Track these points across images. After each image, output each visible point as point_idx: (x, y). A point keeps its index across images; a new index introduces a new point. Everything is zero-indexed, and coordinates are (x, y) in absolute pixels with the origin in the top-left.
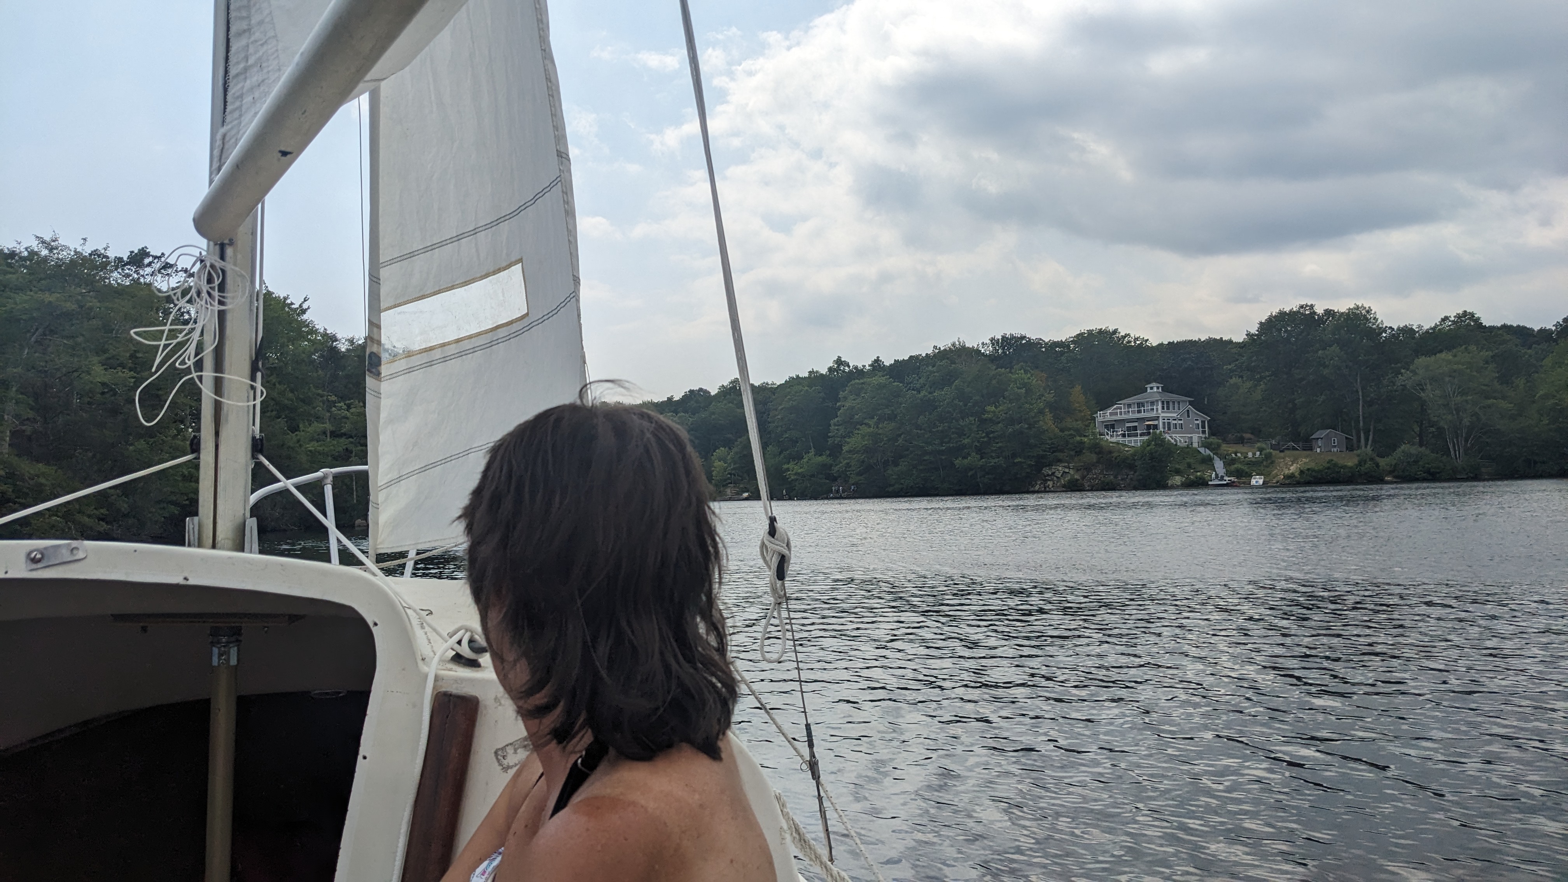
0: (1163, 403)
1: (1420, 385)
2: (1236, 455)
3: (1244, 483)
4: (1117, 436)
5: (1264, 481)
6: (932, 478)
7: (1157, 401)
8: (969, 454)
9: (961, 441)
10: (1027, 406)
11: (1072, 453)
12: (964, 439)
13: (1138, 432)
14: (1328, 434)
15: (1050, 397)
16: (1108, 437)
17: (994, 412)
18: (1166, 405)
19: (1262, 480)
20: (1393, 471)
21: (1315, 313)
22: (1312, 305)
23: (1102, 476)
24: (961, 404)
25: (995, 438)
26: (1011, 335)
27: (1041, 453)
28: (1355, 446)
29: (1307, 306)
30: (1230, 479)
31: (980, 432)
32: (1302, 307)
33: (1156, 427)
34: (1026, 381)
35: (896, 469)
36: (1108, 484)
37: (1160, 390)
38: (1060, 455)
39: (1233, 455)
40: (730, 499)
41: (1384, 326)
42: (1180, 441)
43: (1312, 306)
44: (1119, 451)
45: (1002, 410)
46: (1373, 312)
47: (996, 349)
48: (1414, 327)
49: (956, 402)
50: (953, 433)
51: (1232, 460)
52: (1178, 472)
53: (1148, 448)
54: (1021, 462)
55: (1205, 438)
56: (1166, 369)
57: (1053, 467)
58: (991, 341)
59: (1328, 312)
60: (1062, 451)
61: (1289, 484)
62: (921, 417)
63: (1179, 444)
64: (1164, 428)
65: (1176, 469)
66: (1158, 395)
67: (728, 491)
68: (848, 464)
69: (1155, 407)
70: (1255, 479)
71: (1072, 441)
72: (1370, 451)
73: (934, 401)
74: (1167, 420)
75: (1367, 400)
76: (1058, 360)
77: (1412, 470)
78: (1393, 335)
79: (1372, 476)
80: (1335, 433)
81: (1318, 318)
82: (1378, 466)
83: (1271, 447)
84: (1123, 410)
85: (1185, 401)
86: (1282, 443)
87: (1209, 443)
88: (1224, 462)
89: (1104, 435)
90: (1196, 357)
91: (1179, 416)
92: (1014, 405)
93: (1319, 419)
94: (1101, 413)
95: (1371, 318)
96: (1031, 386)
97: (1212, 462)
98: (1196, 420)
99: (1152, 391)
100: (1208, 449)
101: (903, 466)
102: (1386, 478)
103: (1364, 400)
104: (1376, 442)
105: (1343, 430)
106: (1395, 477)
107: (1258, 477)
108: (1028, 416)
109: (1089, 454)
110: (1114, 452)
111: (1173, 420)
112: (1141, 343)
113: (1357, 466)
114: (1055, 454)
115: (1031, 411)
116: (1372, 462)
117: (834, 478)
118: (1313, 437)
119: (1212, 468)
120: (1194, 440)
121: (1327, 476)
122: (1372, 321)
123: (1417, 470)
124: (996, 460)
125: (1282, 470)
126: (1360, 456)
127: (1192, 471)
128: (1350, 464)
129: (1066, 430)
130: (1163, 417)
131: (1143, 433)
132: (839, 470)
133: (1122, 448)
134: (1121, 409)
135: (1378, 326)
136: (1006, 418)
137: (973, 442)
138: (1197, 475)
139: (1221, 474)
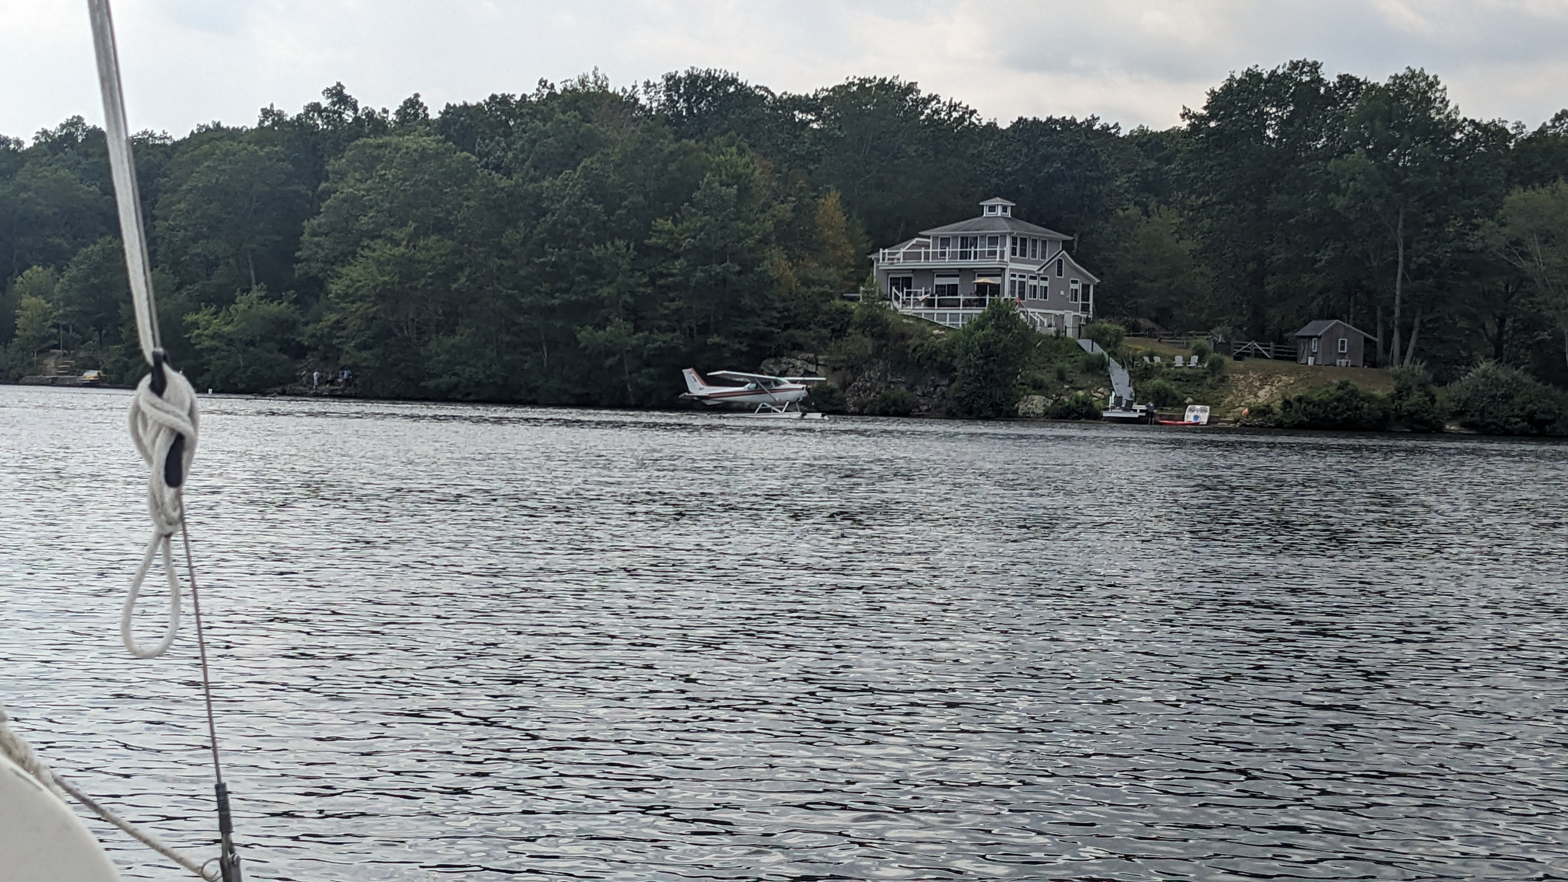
0: (1014, 242)
1: (1517, 243)
2: (1152, 360)
3: (1170, 418)
4: (917, 303)
5: (1210, 417)
6: (526, 366)
7: (1004, 236)
8: (608, 320)
9: (594, 290)
10: (741, 225)
11: (826, 332)
12: (601, 286)
13: (961, 297)
14: (1332, 328)
15: (784, 210)
16: (898, 305)
17: (670, 232)
18: (1021, 246)
19: (1207, 414)
20: (1461, 413)
21: (1320, 81)
22: (1315, 63)
23: (883, 385)
24: (599, 208)
25: (668, 287)
26: (708, 73)
27: (762, 327)
28: (1380, 355)
29: (1305, 64)
30: (1144, 407)
31: (638, 274)
32: (1294, 66)
33: (996, 289)
34: (740, 170)
35: (448, 341)
36: (895, 403)
37: (1009, 214)
38: (799, 335)
39: (1146, 359)
40: (53, 383)
41: (1460, 118)
42: (1042, 323)
43: (1315, 66)
44: (922, 335)
45: (688, 230)
46: (1440, 87)
47: (672, 101)
48: (1509, 127)
49: (589, 204)
50: (580, 271)
51: (1146, 369)
52: (1039, 387)
53: (980, 334)
54: (718, 345)
55: (1087, 319)
56: (1010, 174)
57: (784, 360)
58: (665, 81)
59: (1347, 81)
60: (804, 326)
61: (1261, 426)
62: (509, 231)
63: (1038, 328)
64: (1012, 293)
65: (1035, 381)
66: (1004, 222)
67: (50, 363)
68: (338, 322)
69: (998, 249)
70: (1192, 410)
71: (825, 307)
72: (1420, 369)
73: (539, 198)
74: (1021, 276)
75: (1413, 266)
76: (797, 137)
77: (1500, 415)
78: (1476, 138)
79: (1421, 421)
80: (1345, 327)
81: (1326, 91)
82: (1433, 400)
83: (1217, 347)
84: (931, 250)
85: (1056, 241)
86: (1234, 341)
87: (1098, 330)
88: (1130, 372)
89: (890, 300)
90: (1071, 154)
91: (1042, 272)
92: (712, 220)
93: (1313, 298)
94: (884, 254)
95: (1435, 100)
96: (750, 181)
97: (1106, 370)
98: (1073, 282)
99: (992, 214)
100: (1099, 342)
101: (463, 336)
102: (1447, 427)
103: (1406, 267)
104: (1418, 352)
105: (1358, 322)
106: (1464, 425)
107: (1198, 407)
108: (739, 246)
109: (859, 336)
110: (911, 337)
111: (1032, 278)
112: (961, 116)
113: (1393, 398)
114: (791, 331)
115: (746, 237)
116: (1422, 393)
117: (300, 352)
118: (1300, 333)
119: (1107, 383)
120: (1069, 321)
121: (1335, 415)
122: (1437, 105)
123: (1511, 413)
124: (668, 337)
125: (1242, 396)
126: (1397, 377)
127: (1066, 386)
128: (1379, 393)
129: (813, 282)
130: (1011, 270)
131: (969, 300)
132: (313, 336)
133: (929, 329)
134: (928, 247)
135: (1448, 116)
136: (694, 246)
137: (620, 294)
138: (1077, 397)
139: (1126, 397)
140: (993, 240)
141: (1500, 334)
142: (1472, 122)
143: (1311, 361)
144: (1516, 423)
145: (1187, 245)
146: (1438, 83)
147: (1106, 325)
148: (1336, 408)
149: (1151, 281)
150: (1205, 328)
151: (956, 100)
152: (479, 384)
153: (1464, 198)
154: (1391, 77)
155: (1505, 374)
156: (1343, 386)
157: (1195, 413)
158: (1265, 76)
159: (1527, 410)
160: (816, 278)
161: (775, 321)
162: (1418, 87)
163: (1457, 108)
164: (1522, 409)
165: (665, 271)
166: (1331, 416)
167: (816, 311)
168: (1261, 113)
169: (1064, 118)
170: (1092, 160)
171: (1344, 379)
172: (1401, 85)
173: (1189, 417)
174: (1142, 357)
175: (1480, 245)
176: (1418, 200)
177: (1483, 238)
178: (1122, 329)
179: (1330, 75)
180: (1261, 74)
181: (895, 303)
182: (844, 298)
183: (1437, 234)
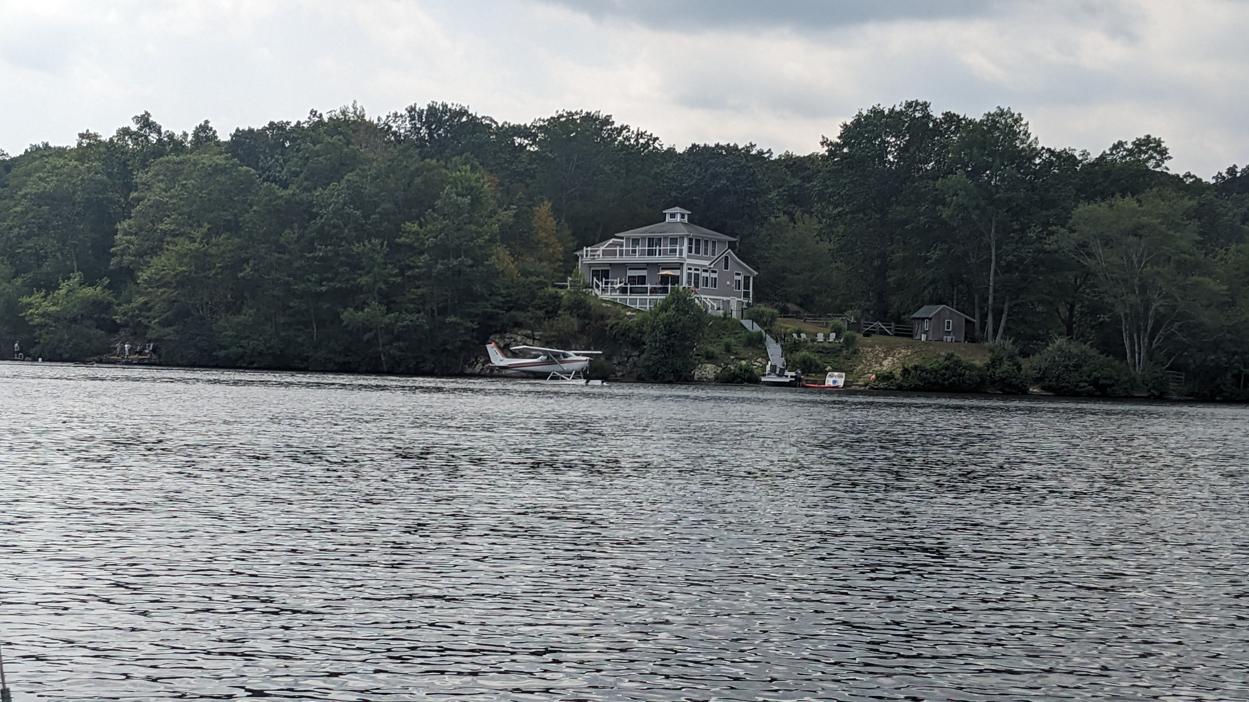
0: (690, 242)
1: (1084, 245)
2: (799, 336)
3: (814, 382)
4: (613, 290)
5: (845, 382)
6: (300, 340)
7: (682, 238)
8: (365, 303)
9: (355, 280)
10: (473, 227)
11: (540, 313)
12: (361, 275)
13: (649, 286)
14: (940, 312)
15: (507, 216)
16: (598, 292)
17: (416, 233)
18: (696, 245)
19: (843, 379)
20: (1041, 379)
21: (929, 117)
22: (925, 103)
24: (358, 213)
25: (415, 277)
26: (445, 106)
27: (490, 310)
28: (978, 333)
29: (917, 104)
30: (793, 374)
31: (390, 266)
32: (909, 105)
33: (676, 280)
34: (473, 184)
35: (236, 319)
37: (686, 220)
38: (520, 316)
39: (795, 335)
41: (1039, 147)
42: (713, 307)
43: (925, 105)
44: (617, 315)
45: (431, 231)
46: (1023, 122)
47: (417, 128)
48: (1077, 154)
49: (350, 210)
50: (342, 264)
51: (795, 343)
52: (710, 357)
53: (663, 315)
54: (455, 323)
55: (748, 304)
56: (686, 188)
57: (508, 335)
58: (410, 112)
59: (950, 117)
60: (523, 308)
61: (886, 389)
62: (287, 231)
63: (710, 311)
64: (689, 283)
65: (707, 353)
66: (682, 226)
68: (146, 303)
69: (678, 248)
70: (831, 376)
71: (540, 293)
72: (1008, 344)
73: (311, 205)
74: (695, 270)
75: (1003, 263)
76: (516, 158)
77: (1072, 380)
78: (1051, 163)
79: (1010, 385)
80: (951, 311)
81: (934, 125)
82: (1019, 369)
83: (850, 326)
84: (624, 248)
85: (724, 242)
86: (863, 321)
87: (757, 312)
88: (782, 346)
89: (592, 288)
90: (734, 173)
91: (712, 266)
92: (450, 224)
93: (925, 288)
94: (587, 251)
95: (1020, 132)
96: (480, 193)
97: (764, 344)
98: (737, 274)
99: (673, 220)
100: (757, 322)
101: (247, 316)
102: (1031, 390)
103: (997, 263)
104: (1007, 330)
105: (960, 307)
106: (1043, 388)
107: (836, 374)
108: (472, 244)
109: (567, 317)
110: (609, 317)
111: (704, 271)
112: (647, 142)
113: (988, 366)
114: (513, 312)
115: (478, 237)
116: (1011, 363)
117: (114, 328)
118: (915, 315)
119: (764, 355)
120: (734, 306)
121: (944, 380)
122: (1021, 136)
123: (1079, 379)
124: (414, 317)
125: (871, 365)
126: (991, 350)
127: (732, 357)
128: (978, 363)
129: (531, 274)
130: (688, 264)
131: (655, 288)
132: (125, 314)
133: (623, 311)
134: (622, 245)
135: (1030, 145)
136: (436, 244)
137: (375, 282)
138: (741, 365)
139: (780, 366)
140: (674, 241)
141: (1071, 316)
142: (1049, 150)
143: (924, 337)
144: (1084, 387)
145: (826, 246)
146: (1021, 119)
147: (763, 308)
148: (945, 374)
149: (798, 274)
150: (840, 311)
151: (642, 130)
152: (261, 354)
153: (1042, 210)
154: (985, 114)
155: (1075, 348)
156: (949, 357)
157: (834, 379)
158: (886, 112)
159: (1092, 377)
160: (532, 270)
161: (501, 304)
162: (1006, 122)
163: (1036, 139)
164: (1089, 376)
165: (412, 264)
166: (940, 381)
167: (533, 296)
168: (883, 142)
169: (728, 145)
170: (751, 178)
171: (950, 352)
172: (993, 120)
173: (829, 382)
174: (791, 334)
175: (1054, 247)
176: (1007, 211)
177: (1056, 241)
178: (776, 311)
179: (937, 113)
180: (883, 111)
181: (596, 291)
182: (554, 286)
183: (1021, 238)
